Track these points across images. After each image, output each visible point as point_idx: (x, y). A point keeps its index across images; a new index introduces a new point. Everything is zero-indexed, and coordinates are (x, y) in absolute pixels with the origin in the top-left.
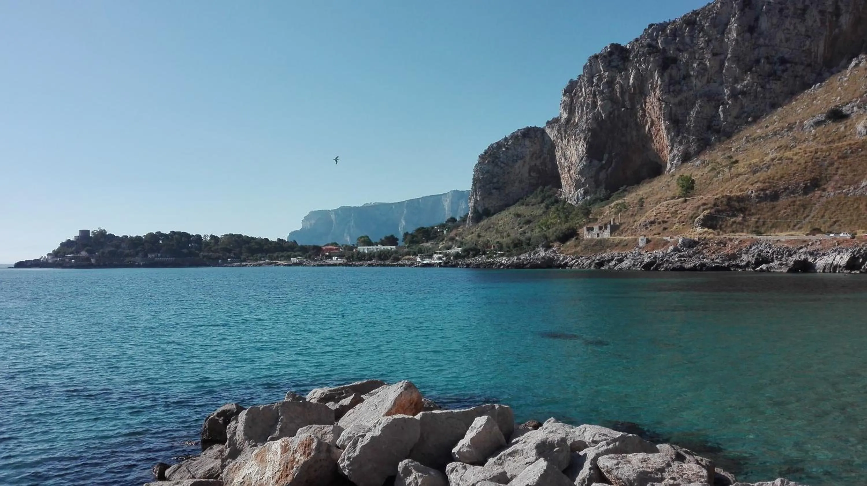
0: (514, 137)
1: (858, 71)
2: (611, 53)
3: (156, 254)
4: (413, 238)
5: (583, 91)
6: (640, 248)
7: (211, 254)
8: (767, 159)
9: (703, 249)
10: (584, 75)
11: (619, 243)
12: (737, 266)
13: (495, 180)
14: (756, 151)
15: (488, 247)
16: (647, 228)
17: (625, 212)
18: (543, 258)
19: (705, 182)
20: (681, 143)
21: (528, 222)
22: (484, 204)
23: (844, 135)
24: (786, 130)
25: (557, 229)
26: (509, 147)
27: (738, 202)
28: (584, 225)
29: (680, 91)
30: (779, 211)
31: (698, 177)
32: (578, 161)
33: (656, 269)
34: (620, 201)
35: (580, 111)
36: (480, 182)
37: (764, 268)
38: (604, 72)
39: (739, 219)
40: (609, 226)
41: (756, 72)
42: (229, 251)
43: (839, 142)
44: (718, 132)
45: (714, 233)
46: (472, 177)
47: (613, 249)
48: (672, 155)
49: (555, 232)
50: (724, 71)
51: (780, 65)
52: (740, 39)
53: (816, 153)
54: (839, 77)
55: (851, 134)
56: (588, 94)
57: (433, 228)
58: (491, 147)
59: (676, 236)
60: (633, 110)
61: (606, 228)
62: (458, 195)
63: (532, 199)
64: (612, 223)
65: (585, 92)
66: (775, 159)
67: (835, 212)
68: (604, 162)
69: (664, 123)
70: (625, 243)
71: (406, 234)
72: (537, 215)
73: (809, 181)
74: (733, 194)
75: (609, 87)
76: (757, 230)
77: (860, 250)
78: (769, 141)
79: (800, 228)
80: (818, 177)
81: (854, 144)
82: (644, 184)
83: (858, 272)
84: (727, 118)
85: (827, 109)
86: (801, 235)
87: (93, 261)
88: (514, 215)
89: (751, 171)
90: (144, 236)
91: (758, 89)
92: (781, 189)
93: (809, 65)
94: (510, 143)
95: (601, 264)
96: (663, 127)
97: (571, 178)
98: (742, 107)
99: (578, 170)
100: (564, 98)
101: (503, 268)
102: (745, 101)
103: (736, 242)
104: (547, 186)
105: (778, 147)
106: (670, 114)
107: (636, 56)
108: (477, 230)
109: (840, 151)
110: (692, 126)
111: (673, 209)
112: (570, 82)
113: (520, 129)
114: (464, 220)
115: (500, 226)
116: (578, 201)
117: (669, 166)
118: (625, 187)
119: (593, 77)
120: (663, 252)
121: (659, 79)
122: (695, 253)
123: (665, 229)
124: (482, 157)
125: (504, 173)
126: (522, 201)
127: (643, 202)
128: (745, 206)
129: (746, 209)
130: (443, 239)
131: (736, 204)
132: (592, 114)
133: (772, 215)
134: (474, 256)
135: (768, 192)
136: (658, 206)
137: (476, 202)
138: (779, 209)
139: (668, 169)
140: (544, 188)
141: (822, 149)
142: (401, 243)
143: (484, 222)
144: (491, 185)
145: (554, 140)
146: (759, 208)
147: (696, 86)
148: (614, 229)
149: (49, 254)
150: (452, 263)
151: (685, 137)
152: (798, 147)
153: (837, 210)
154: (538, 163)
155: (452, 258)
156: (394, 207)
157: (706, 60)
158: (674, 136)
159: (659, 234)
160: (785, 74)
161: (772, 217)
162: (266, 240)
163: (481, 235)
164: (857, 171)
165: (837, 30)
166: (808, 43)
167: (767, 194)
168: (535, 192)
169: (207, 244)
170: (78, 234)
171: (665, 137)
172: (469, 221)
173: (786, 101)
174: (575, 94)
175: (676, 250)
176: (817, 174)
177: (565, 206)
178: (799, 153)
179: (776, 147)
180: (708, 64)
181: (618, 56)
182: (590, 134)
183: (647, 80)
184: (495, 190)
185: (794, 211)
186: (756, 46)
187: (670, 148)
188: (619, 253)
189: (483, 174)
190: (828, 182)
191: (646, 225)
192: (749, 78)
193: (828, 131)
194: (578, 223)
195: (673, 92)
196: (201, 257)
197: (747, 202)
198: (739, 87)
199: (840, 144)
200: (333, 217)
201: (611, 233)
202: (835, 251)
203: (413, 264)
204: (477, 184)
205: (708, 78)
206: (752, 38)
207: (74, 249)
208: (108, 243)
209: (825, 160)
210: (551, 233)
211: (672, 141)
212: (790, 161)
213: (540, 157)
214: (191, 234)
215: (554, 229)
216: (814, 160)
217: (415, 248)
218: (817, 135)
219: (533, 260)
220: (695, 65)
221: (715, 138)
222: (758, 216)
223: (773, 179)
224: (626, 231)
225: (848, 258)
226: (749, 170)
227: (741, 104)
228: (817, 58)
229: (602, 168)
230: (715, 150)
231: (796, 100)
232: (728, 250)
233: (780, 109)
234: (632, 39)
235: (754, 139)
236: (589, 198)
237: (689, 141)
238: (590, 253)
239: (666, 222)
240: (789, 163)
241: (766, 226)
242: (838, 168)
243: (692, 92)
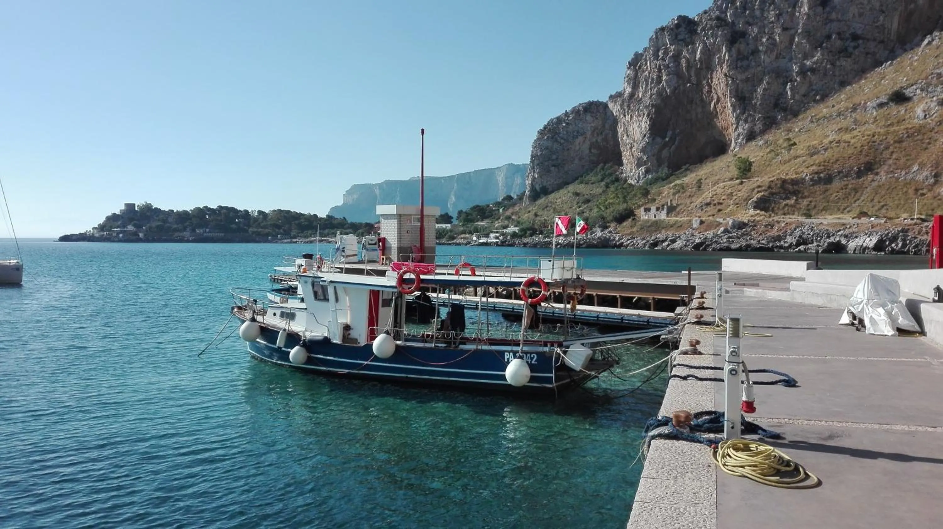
0: (576, 111)
1: (930, 49)
2: (678, 26)
3: (204, 229)
4: (467, 216)
5: (648, 65)
6: (694, 229)
7: (260, 230)
8: (826, 141)
9: (751, 231)
10: (649, 48)
11: (675, 224)
12: (781, 247)
13: (554, 157)
14: (819, 132)
15: (545, 227)
16: (702, 210)
17: (683, 192)
18: (599, 238)
19: (764, 164)
20: (746, 121)
21: (588, 201)
22: (542, 182)
23: (903, 118)
24: (850, 110)
25: (614, 210)
26: (570, 122)
27: (793, 185)
28: (642, 205)
29: (748, 67)
30: (832, 194)
31: (758, 158)
32: (641, 139)
33: (705, 249)
34: (678, 182)
35: (644, 86)
36: (539, 159)
37: (802, 249)
38: (671, 45)
39: (792, 202)
40: (666, 207)
41: (827, 48)
42: (278, 227)
43: (897, 126)
44: (785, 110)
45: (765, 215)
46: (530, 153)
47: (668, 230)
48: (736, 133)
49: (612, 212)
50: (794, 47)
51: (852, 41)
52: (811, 13)
53: (874, 136)
54: (910, 56)
55: (910, 117)
56: (653, 68)
57: (488, 206)
58: (551, 122)
59: (729, 217)
60: (699, 85)
61: (663, 209)
62: (513, 169)
63: (592, 177)
64: (669, 204)
65: (650, 65)
66: (833, 142)
67: (884, 196)
68: (667, 139)
69: (730, 100)
70: (680, 224)
71: (460, 212)
72: (597, 193)
73: (863, 165)
74: (787, 177)
75: (675, 61)
76: (808, 212)
77: (888, 233)
78: (833, 122)
79: (849, 212)
80: (872, 161)
81: (911, 129)
82: (707, 163)
83: (883, 253)
84: (794, 96)
85: (892, 90)
86: (848, 218)
87: (141, 235)
88: (573, 193)
89: (809, 154)
90: (191, 210)
91: (828, 66)
92: (836, 172)
93: (882, 42)
94: (570, 118)
95: (655, 244)
96: (729, 104)
97: (633, 155)
98: (811, 84)
99: (640, 148)
100: (628, 72)
101: (560, 247)
102: (813, 78)
103: (783, 225)
104: (608, 163)
105: (839, 129)
106: (737, 91)
107: (703, 29)
108: (534, 209)
109: (896, 135)
110: (758, 103)
111: (730, 191)
112: (635, 55)
113: (581, 103)
114: (521, 198)
115: (558, 205)
116: (639, 180)
117: (733, 144)
118: (688, 165)
119: (658, 51)
120: (714, 234)
121: (727, 54)
122: (743, 235)
123: (720, 210)
124: (541, 133)
125: (564, 149)
126: (581, 179)
127: (701, 183)
128: (799, 189)
129: (799, 192)
130: (499, 218)
131: (790, 187)
132: (656, 89)
133: (824, 198)
134: (531, 235)
135: (822, 175)
136: (715, 188)
137: (534, 179)
138: (831, 192)
139: (732, 148)
140: (605, 165)
141: (879, 132)
142: (455, 222)
143: (542, 201)
144: (550, 162)
145: (617, 116)
146: (811, 191)
147: (764, 62)
148: (671, 210)
149: (94, 228)
150: (509, 242)
151: (751, 115)
152: (858, 130)
153: (887, 194)
154: (599, 139)
155: (509, 237)
156: (443, 181)
157: (776, 35)
158: (740, 113)
159: (713, 215)
160: (857, 50)
161: (823, 201)
162: (315, 216)
163: (538, 214)
164: (910, 155)
165: (912, 6)
166: (881, 18)
167: (821, 177)
168: (595, 170)
169: (256, 220)
170: (123, 208)
171: (731, 115)
172: (526, 199)
173: (856, 79)
174: (640, 67)
175: (726, 231)
176: (871, 158)
177: (625, 186)
178: (857, 136)
179: (837, 129)
180: (778, 40)
181: (685, 28)
182: (654, 110)
183: (714, 55)
184: (553, 168)
185: (845, 194)
186: (828, 21)
187: (735, 126)
188: (673, 234)
189: (542, 150)
190: (881, 165)
191: (702, 206)
192: (819, 54)
193: (888, 114)
194: (636, 203)
195: (741, 67)
196: (250, 233)
197: (801, 185)
198: (808, 63)
199: (898, 128)
200: (377, 191)
201: (668, 214)
202: (866, 234)
203: (469, 243)
204: (535, 161)
205: (777, 55)
206: (824, 13)
207: (119, 223)
208: (155, 218)
209: (881, 144)
210: (609, 214)
211: (738, 118)
212: (847, 144)
213: (601, 133)
214: (238, 209)
215: (612, 209)
216: (870, 143)
217: (471, 226)
218: (877, 118)
219: (590, 240)
220: (764, 40)
221: (781, 117)
222: (810, 199)
223: (828, 162)
224: (683, 212)
225: (876, 240)
226: (807, 152)
227: (810, 82)
228: (890, 34)
229: (665, 145)
230: (780, 128)
231: (866, 79)
232: (774, 232)
233: (849, 88)
234: (701, 11)
235: (819, 119)
236: (650, 176)
237: (755, 119)
238: (645, 233)
239: (721, 204)
240: (846, 147)
241: (817, 209)
242: (892, 152)
243: (759, 68)
